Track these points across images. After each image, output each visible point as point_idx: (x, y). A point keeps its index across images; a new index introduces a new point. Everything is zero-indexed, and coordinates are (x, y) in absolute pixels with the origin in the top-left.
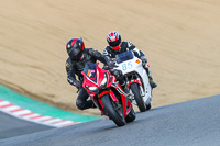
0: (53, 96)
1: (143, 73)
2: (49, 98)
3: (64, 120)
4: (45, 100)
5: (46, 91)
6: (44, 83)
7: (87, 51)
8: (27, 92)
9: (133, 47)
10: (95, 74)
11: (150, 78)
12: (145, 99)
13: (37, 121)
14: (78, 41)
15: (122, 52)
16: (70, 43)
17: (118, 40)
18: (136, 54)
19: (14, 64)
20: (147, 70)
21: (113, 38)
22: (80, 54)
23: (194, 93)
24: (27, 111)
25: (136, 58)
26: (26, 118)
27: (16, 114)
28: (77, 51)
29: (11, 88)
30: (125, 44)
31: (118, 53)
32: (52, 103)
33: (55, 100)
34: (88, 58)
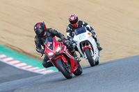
4: (36, 57)
7: (48, 30)
8: (24, 52)
9: (86, 24)
10: (52, 45)
12: (94, 58)
13: (30, 70)
15: (79, 27)
16: (36, 26)
17: (76, 20)
18: (88, 29)
19: (16, 34)
21: (73, 19)
22: (43, 33)
23: (129, 52)
24: (24, 64)
26: (24, 68)
27: (17, 66)
28: (41, 31)
29: (14, 50)
30: (81, 22)
31: (76, 28)
34: (49, 35)
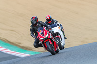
0: (20, 43)
1: (61, 33)
2: (18, 44)
3: (25, 54)
4: (17, 45)
5: (17, 41)
6: (16, 37)
7: (39, 22)
8: (9, 42)
10: (43, 32)
11: (64, 35)
12: (62, 44)
13: (13, 54)
14: (36, 18)
15: (52, 24)
17: (51, 19)
18: (58, 25)
19: (3, 29)
20: (63, 32)
21: (48, 18)
23: (82, 42)
24: (9, 50)
25: (58, 27)
26: (8, 53)
27: (4, 51)
28: (35, 22)
29: (2, 40)
32: (20, 46)
33: (21, 45)
34: (40, 25)
